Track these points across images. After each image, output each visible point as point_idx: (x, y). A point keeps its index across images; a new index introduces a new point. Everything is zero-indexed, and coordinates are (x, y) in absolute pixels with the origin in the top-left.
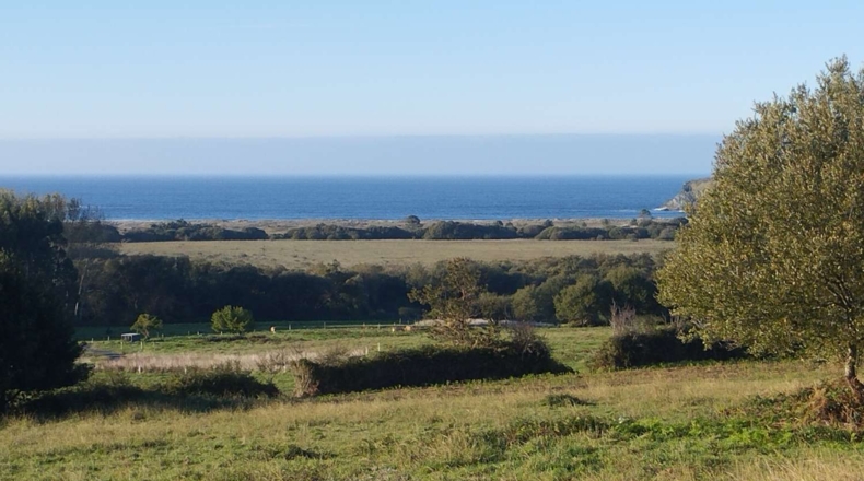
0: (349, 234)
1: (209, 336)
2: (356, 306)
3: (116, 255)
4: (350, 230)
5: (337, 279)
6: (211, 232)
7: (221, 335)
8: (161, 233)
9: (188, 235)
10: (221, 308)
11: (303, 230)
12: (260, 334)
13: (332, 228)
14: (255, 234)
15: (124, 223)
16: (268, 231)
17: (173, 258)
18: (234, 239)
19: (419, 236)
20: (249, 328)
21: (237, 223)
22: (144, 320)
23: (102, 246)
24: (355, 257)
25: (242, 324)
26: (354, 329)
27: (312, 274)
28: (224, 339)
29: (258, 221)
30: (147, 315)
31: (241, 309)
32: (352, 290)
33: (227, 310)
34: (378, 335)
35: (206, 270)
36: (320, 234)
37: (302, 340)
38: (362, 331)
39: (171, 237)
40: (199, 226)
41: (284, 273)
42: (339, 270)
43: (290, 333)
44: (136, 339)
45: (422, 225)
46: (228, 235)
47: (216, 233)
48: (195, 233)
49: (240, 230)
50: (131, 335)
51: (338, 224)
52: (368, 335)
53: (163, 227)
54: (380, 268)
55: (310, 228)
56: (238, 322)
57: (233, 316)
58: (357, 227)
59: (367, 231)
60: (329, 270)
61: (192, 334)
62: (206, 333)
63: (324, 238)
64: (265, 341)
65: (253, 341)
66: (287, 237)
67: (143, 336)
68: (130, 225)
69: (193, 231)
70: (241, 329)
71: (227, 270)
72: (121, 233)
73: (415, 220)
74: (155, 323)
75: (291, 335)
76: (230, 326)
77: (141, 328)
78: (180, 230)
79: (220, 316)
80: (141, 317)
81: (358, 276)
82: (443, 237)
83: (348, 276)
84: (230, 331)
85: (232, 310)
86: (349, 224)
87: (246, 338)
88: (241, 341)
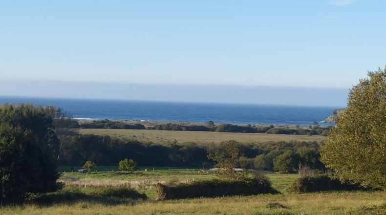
0: (182, 128)
1: (117, 172)
2: (184, 161)
3: (77, 134)
4: (182, 126)
5: (176, 148)
6: (120, 125)
7: (123, 172)
8: (97, 125)
9: (110, 126)
10: (123, 159)
11: (161, 126)
12: (140, 172)
13: (175, 125)
14: (140, 127)
15: (81, 119)
16: (146, 126)
17: (103, 137)
18: (130, 129)
19: (213, 130)
20: (135, 169)
21: (132, 121)
22: (88, 164)
23: (71, 130)
24: (184, 138)
25: (132, 167)
26: (182, 171)
27: (165, 145)
28: (124, 174)
29: (141, 121)
30: (90, 162)
31: (132, 160)
32: (182, 153)
33: (126, 160)
34: (193, 174)
36: (169, 128)
37: (159, 175)
38: (186, 172)
39: (102, 127)
40: (115, 122)
41: (152, 144)
42: (177, 144)
44: (84, 172)
45: (215, 125)
46: (128, 127)
47: (122, 126)
48: (113, 126)
49: (133, 125)
50: (82, 170)
51: (177, 123)
52: (189, 174)
53: (98, 122)
54: (195, 144)
55: (164, 125)
56: (131, 166)
57: (129, 163)
58: (185, 125)
59: (190, 127)
60: (172, 144)
61: (109, 171)
62: (116, 171)
63: (171, 129)
64: (142, 175)
65: (137, 175)
66: (154, 129)
67: (88, 171)
68: (84, 121)
70: (132, 169)
71: (126, 142)
72: (80, 124)
73: (212, 123)
74: (93, 165)
75: (154, 173)
76: (127, 168)
77: (87, 167)
78: (106, 124)
79: (123, 163)
80: (87, 162)
81: (185, 147)
82: (224, 131)
83: (181, 147)
84: (127, 170)
85: (128, 160)
86: (182, 124)
87: (134, 173)
88: (132, 175)
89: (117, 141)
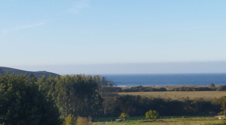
0: (193, 89)
1: (145, 120)
2: (195, 111)
3: (118, 95)
4: (193, 88)
5: (189, 102)
6: (150, 89)
7: (149, 120)
8: (134, 90)
9: (143, 90)
10: (148, 111)
11: (178, 88)
12: (162, 120)
13: (187, 88)
14: (163, 90)
16: (167, 89)
17: (135, 96)
18: (157, 91)
19: (215, 90)
20: (158, 118)
21: (157, 86)
22: (123, 115)
23: (117, 93)
24: (194, 96)
25: (155, 116)
26: (194, 118)
27: (180, 100)
28: (149, 121)
29: (164, 86)
30: (124, 113)
31: (155, 111)
32: (193, 106)
33: (150, 111)
34: (203, 120)
35: (146, 99)
36: (183, 89)
37: (176, 121)
38: (197, 119)
39: (137, 91)
40: (146, 88)
41: (171, 100)
42: (189, 99)
43: (172, 119)
44: (120, 121)
45: (216, 87)
46: (155, 90)
47: (151, 89)
48: (145, 90)
49: (159, 88)
50: (119, 120)
51: (189, 87)
52: (199, 120)
53: (135, 88)
54: (203, 99)
55: (180, 88)
56: (154, 115)
57: (153, 113)
58: (195, 87)
59: (198, 88)
60: (186, 100)
61: (139, 120)
62: (144, 119)
63: (185, 91)
64: (163, 122)
65: (159, 122)
66: (173, 90)
67: (123, 120)
68: (125, 87)
69: (144, 89)
70: (155, 118)
71: (153, 99)
72: (123, 89)
73: (213, 85)
74: (127, 116)
75: (172, 120)
76: (152, 117)
77: (122, 117)
78: (140, 89)
79: (148, 114)
80: (122, 114)
81: (195, 101)
82: (222, 90)
83: (192, 101)
84: (152, 119)
85: (152, 112)
86: (192, 87)
87: (156, 121)
88: (155, 122)
89: (146, 98)
